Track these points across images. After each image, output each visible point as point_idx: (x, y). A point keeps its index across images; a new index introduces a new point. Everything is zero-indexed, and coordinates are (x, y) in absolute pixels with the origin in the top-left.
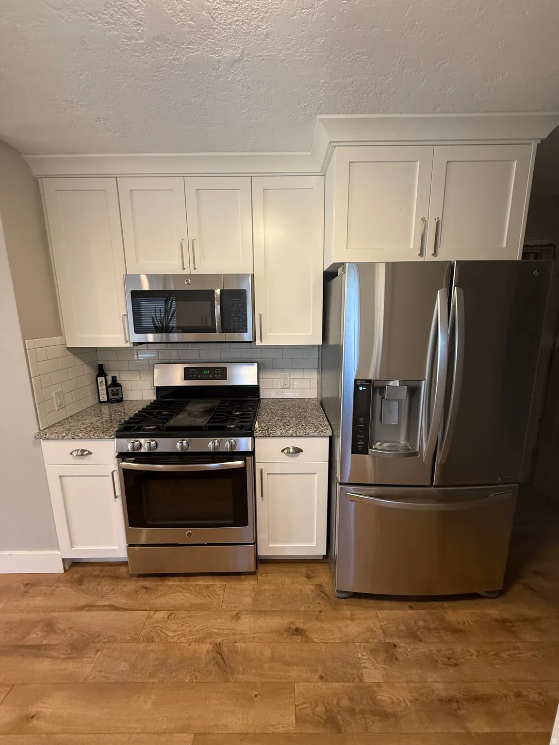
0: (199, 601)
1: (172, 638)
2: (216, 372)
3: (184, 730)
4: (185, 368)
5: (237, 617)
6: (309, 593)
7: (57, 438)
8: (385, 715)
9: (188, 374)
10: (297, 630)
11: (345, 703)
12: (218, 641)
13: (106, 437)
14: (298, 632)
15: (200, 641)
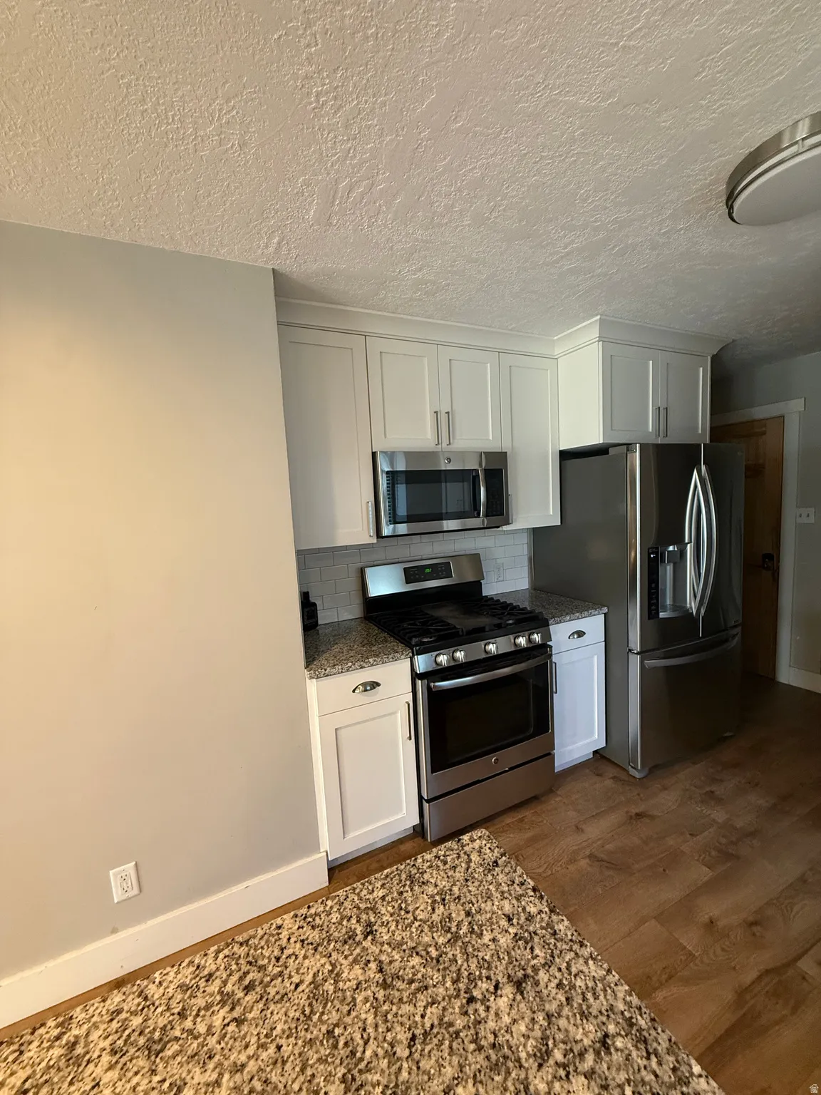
0: (529, 834)
1: (544, 872)
2: (439, 569)
3: (643, 921)
4: (405, 569)
5: (579, 829)
6: (613, 786)
7: (340, 671)
8: (752, 834)
9: (411, 575)
10: (637, 814)
11: (724, 841)
12: (587, 853)
13: (402, 657)
14: (639, 816)
15: (573, 861)
